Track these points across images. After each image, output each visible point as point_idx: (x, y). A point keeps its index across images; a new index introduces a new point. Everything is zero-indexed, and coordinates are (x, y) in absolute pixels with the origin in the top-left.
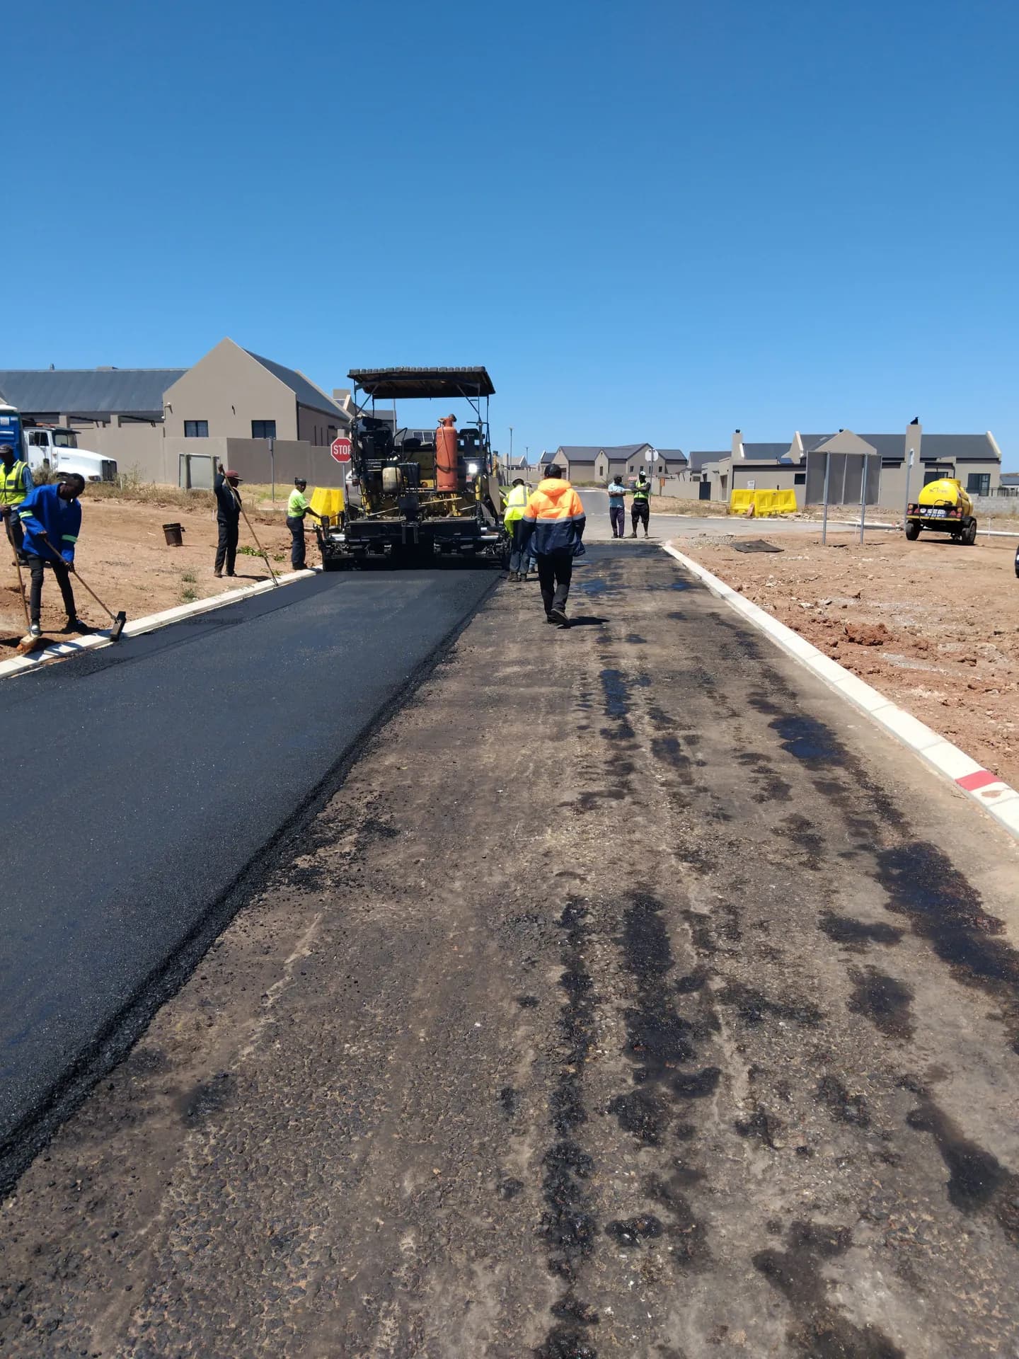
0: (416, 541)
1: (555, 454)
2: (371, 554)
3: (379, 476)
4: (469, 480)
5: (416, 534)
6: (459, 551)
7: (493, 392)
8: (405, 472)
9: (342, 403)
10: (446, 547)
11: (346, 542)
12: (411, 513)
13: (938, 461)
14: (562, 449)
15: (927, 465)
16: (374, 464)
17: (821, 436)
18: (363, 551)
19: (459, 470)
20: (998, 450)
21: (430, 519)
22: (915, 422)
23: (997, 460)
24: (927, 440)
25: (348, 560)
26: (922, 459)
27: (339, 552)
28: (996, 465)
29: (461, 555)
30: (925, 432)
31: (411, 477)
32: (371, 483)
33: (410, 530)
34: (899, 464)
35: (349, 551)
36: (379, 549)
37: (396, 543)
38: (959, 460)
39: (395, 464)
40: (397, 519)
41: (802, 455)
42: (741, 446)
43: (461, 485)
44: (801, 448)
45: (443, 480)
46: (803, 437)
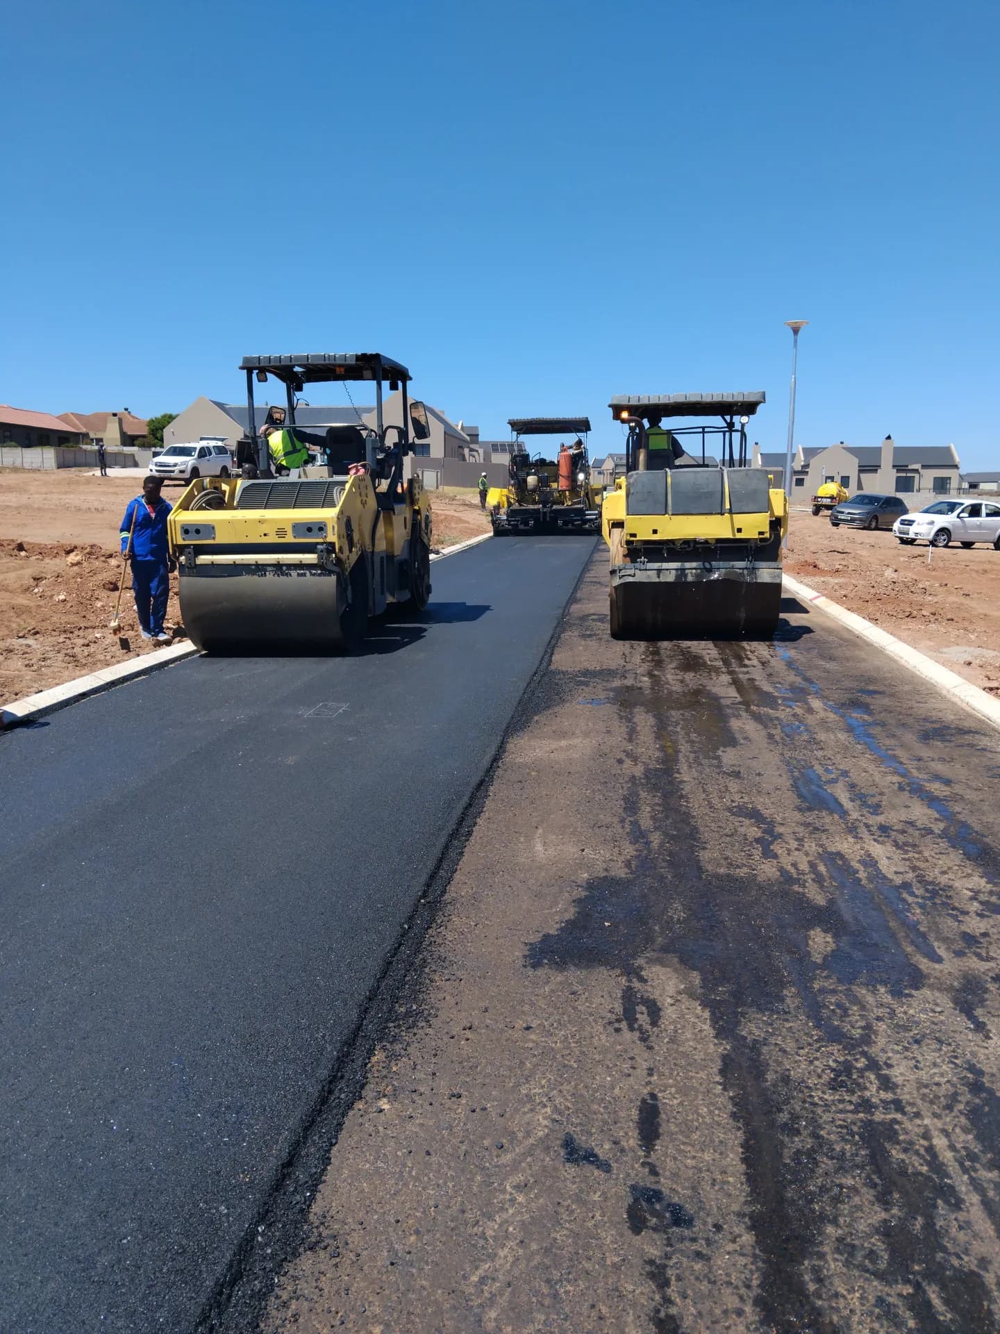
0: (548, 519)
1: (604, 460)
2: (522, 527)
3: (525, 481)
4: (579, 483)
5: (548, 515)
6: (573, 525)
7: (590, 430)
8: (540, 480)
9: (457, 426)
10: (565, 523)
11: (507, 520)
12: (544, 504)
13: (910, 467)
14: (611, 456)
15: (898, 471)
16: (521, 474)
17: (819, 448)
18: (517, 525)
19: (572, 478)
20: (957, 459)
21: (555, 507)
22: (889, 438)
23: (956, 467)
24: (898, 451)
25: (509, 530)
26: (894, 466)
27: (503, 526)
28: (955, 470)
29: (574, 528)
30: (896, 445)
31: (543, 482)
32: (521, 486)
33: (545, 513)
34: (877, 470)
35: (509, 524)
36: (526, 524)
37: (536, 520)
38: (924, 467)
39: (534, 474)
40: (536, 507)
41: (803, 463)
42: (759, 455)
43: (574, 486)
44: (803, 458)
45: (563, 484)
46: (804, 449)
